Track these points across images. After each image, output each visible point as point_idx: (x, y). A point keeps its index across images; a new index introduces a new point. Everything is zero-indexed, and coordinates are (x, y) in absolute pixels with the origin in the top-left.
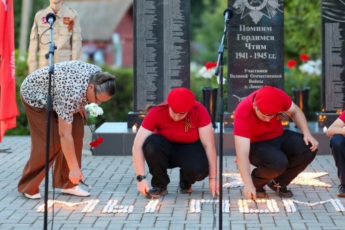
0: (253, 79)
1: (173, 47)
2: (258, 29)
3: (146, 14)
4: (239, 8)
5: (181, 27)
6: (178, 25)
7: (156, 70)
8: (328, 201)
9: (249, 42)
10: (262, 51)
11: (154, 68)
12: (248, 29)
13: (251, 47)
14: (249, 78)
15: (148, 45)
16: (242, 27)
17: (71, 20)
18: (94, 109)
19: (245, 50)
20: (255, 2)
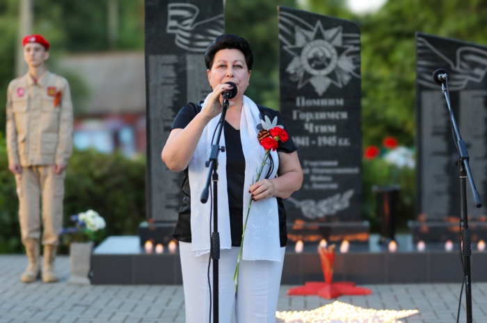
0: (317, 175)
2: (324, 102)
3: (163, 85)
4: (295, 73)
9: (311, 121)
10: (328, 135)
12: (310, 103)
13: (314, 129)
14: (311, 173)
15: (167, 129)
16: (301, 100)
17: (58, 90)
18: (92, 220)
19: (303, 133)
20: (319, 63)
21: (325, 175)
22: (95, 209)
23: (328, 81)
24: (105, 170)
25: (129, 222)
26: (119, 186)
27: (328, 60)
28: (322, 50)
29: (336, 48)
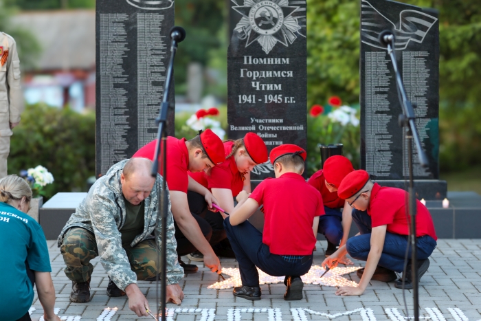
0: (263, 132)
1: (150, 87)
2: (270, 61)
3: (113, 42)
4: (243, 32)
5: (162, 60)
6: (157, 57)
7: (127, 120)
8: (355, 311)
9: (258, 79)
10: (275, 93)
11: (125, 117)
12: (256, 61)
13: (261, 87)
14: (257, 130)
15: (116, 86)
16: (248, 58)
17: (5, 49)
18: (42, 175)
19: (251, 91)
20: (266, 23)
21: (271, 132)
22: (44, 165)
23: (275, 40)
24: (55, 124)
25: (77, 176)
26: (68, 141)
27: (275, 20)
28: (269, 11)
29: (284, 9)
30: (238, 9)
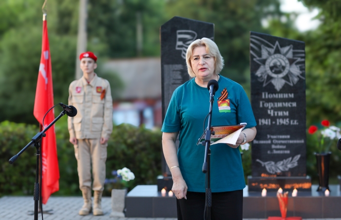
0: (276, 144)
2: (281, 96)
3: (173, 84)
4: (261, 76)
9: (272, 108)
10: (284, 117)
12: (271, 96)
13: (274, 114)
14: (272, 143)
16: (265, 95)
17: (103, 89)
18: (126, 174)
19: (268, 116)
20: (277, 70)
21: (281, 144)
22: (128, 167)
23: (283, 81)
24: (134, 138)
25: (150, 173)
26: (143, 149)
27: (284, 68)
28: (279, 61)
29: (289, 59)
30: (258, 60)
